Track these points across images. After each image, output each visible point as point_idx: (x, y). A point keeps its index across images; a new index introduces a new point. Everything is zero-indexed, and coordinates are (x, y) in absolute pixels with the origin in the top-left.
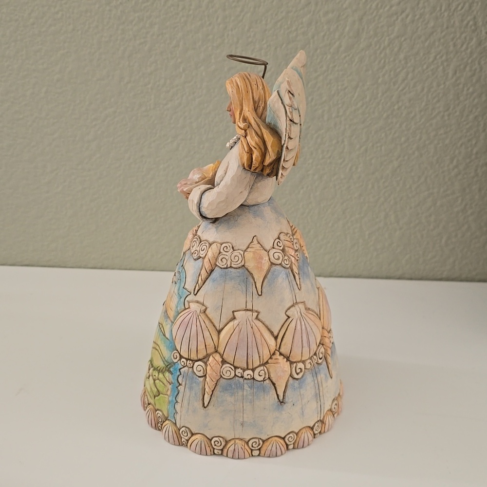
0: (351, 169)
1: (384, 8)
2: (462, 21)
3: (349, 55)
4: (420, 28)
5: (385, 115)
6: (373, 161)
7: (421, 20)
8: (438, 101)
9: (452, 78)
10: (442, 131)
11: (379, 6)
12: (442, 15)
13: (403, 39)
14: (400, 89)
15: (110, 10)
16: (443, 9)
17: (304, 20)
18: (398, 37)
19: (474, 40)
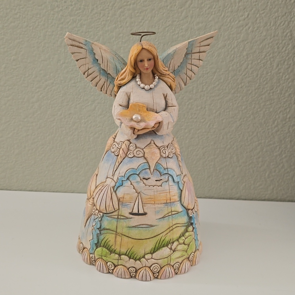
0: (209, 126)
1: (235, 22)
2: (283, 33)
3: (211, 51)
4: (257, 36)
5: (233, 91)
6: (224, 121)
7: (258, 31)
8: (267, 83)
9: (276, 68)
10: (268, 103)
11: (232, 20)
12: (271, 28)
13: (246, 43)
14: (243, 75)
15: (53, 14)
16: (272, 24)
17: (183, 27)
18: (243, 41)
19: (290, 45)
